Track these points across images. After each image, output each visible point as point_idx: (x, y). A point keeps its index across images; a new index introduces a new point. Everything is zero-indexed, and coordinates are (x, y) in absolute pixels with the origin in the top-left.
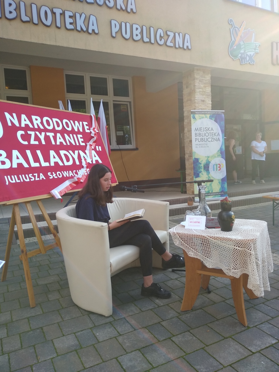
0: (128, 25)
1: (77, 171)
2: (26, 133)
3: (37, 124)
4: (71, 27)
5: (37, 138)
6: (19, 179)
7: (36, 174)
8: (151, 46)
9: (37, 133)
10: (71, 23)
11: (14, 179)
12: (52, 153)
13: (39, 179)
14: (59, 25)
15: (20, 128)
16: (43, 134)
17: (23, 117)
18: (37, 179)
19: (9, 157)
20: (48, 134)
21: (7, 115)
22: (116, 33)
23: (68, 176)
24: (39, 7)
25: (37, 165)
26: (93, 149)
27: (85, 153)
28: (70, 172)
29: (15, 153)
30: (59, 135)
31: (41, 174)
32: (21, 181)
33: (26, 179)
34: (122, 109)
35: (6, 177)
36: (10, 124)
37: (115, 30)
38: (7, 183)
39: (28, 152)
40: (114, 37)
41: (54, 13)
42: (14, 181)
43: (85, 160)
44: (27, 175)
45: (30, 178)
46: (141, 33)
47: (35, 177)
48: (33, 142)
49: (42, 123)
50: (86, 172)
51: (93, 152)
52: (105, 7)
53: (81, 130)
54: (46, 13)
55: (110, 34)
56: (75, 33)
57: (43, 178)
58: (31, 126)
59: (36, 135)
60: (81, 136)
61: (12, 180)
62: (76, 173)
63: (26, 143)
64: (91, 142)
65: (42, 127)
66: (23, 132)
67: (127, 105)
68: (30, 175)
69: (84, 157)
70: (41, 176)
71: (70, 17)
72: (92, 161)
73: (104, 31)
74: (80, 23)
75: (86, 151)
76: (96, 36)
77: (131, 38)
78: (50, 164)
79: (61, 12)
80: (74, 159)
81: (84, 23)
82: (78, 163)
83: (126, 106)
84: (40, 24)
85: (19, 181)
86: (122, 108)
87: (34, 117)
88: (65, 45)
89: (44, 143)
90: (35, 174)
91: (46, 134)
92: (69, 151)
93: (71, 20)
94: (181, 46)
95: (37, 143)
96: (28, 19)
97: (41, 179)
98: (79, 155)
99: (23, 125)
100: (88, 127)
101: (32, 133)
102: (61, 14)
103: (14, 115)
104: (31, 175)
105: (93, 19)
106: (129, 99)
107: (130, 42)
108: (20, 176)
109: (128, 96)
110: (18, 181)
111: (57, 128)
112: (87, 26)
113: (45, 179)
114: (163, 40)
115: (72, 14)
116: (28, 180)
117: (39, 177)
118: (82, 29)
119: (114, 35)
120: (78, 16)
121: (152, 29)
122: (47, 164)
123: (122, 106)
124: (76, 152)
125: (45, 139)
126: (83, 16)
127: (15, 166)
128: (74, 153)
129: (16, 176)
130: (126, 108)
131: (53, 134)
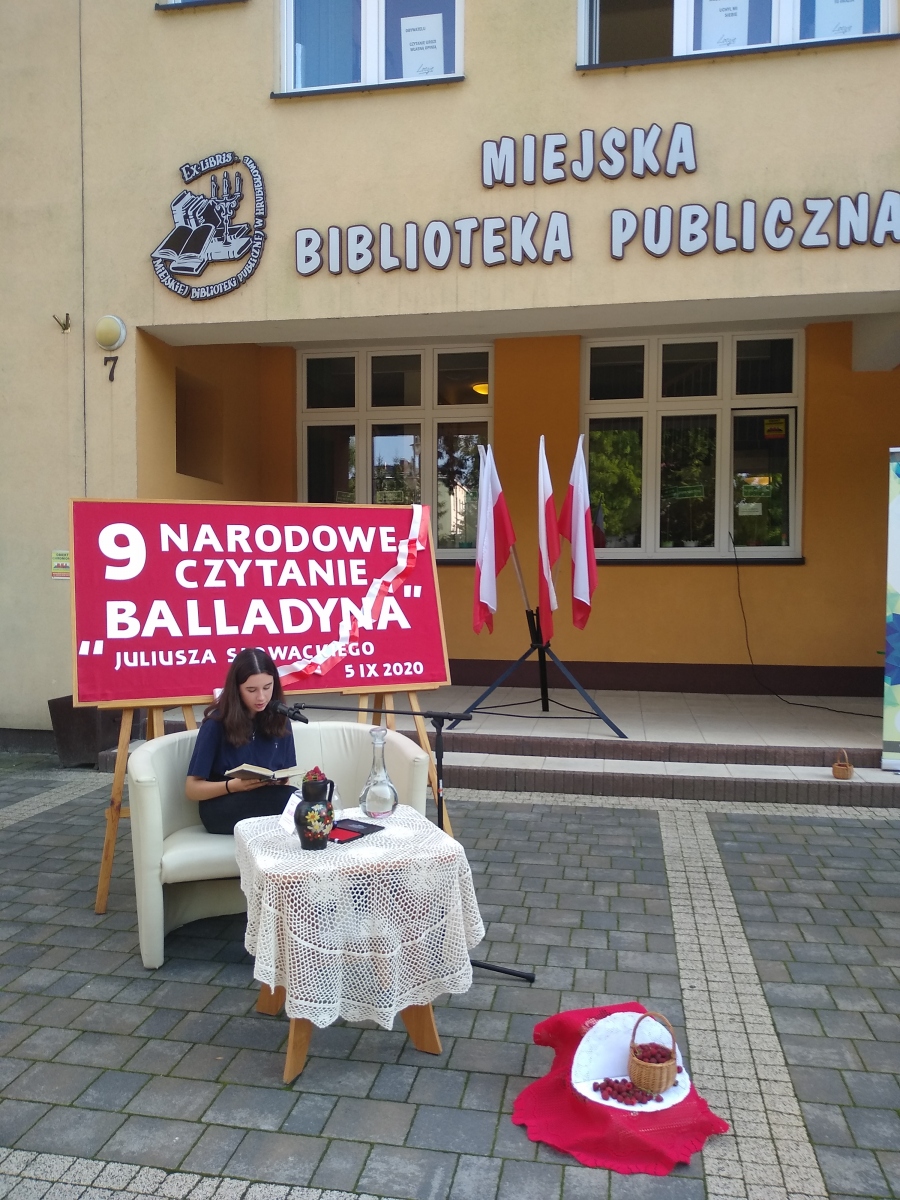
0: (666, 215)
1: (318, 647)
2: (200, 563)
3: (237, 544)
4: (499, 257)
5: (226, 574)
6: (148, 658)
7: (194, 652)
8: (746, 258)
9: (232, 563)
10: (497, 249)
11: (137, 660)
12: (257, 605)
13: (198, 662)
14: (466, 260)
15: (190, 555)
16: (246, 563)
17: (206, 529)
18: (193, 661)
19: (142, 616)
20: (259, 563)
21: (166, 531)
22: (625, 245)
23: (283, 657)
24: (422, 226)
25: (207, 631)
26: (390, 595)
27: (359, 605)
28: (294, 648)
29: (160, 606)
30: (291, 564)
31: (208, 652)
32: (151, 663)
33: (166, 659)
34: (769, 431)
35: (119, 654)
36: (165, 547)
37: (620, 237)
38: (117, 667)
39: (192, 606)
40: (618, 259)
41: (455, 233)
42: (135, 664)
43: (353, 619)
44: (170, 653)
45: (175, 659)
46: (710, 229)
47: (189, 657)
48: (212, 582)
49: (251, 540)
50: (344, 649)
51: (390, 602)
52: (597, 180)
53: (367, 547)
54: (437, 236)
55: (609, 251)
56: (509, 270)
57: (209, 661)
58: (218, 548)
59: (225, 567)
60: (362, 562)
61: (131, 660)
62: (312, 652)
63: (194, 585)
64: (390, 576)
65: (247, 548)
66: (193, 563)
67: (786, 417)
68: (178, 654)
69: (351, 614)
70: (206, 655)
71: (497, 232)
72: (375, 625)
73: (590, 246)
74: (521, 241)
75: (363, 599)
76: (567, 265)
77: (674, 249)
78: (240, 630)
79: (475, 225)
80: (316, 619)
81: (532, 239)
82: (325, 627)
83: (782, 420)
84: (424, 267)
85: (147, 664)
86: (767, 428)
87: (231, 529)
88: (480, 307)
89: (240, 582)
90: (190, 652)
91: (253, 564)
92: (309, 600)
93: (499, 241)
94: (861, 236)
95: (222, 584)
96: (395, 262)
97: (204, 661)
98: (338, 609)
99: (198, 548)
100: (393, 540)
101: (216, 565)
102: (474, 231)
103: (183, 528)
104: (182, 652)
105: (558, 221)
106: (794, 399)
107: (673, 263)
108: (154, 654)
109: (789, 390)
110: (144, 663)
111: (290, 548)
112: (539, 246)
113: (214, 661)
114: (788, 232)
115: (501, 225)
116: (170, 662)
117: (200, 657)
118: (525, 255)
119: (618, 252)
120: (517, 223)
121: (749, 207)
122: (234, 630)
123: (766, 421)
124: (332, 603)
125: (247, 576)
126: (532, 221)
127: (148, 632)
128: (323, 605)
129: (142, 654)
130: (782, 427)
131: (274, 563)
